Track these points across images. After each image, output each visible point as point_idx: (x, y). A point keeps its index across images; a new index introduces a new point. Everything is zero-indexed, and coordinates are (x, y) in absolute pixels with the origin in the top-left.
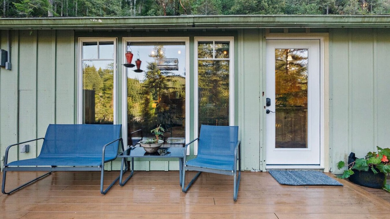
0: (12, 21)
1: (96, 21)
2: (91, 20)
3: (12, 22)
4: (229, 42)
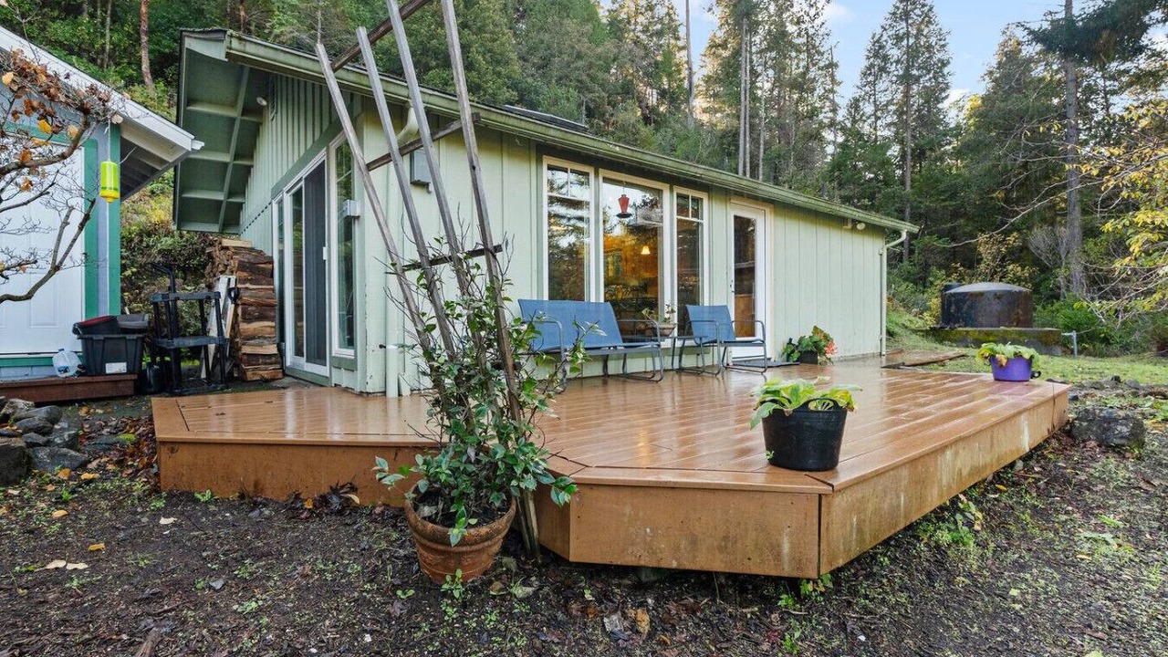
1: (613, 147)
4: (702, 199)
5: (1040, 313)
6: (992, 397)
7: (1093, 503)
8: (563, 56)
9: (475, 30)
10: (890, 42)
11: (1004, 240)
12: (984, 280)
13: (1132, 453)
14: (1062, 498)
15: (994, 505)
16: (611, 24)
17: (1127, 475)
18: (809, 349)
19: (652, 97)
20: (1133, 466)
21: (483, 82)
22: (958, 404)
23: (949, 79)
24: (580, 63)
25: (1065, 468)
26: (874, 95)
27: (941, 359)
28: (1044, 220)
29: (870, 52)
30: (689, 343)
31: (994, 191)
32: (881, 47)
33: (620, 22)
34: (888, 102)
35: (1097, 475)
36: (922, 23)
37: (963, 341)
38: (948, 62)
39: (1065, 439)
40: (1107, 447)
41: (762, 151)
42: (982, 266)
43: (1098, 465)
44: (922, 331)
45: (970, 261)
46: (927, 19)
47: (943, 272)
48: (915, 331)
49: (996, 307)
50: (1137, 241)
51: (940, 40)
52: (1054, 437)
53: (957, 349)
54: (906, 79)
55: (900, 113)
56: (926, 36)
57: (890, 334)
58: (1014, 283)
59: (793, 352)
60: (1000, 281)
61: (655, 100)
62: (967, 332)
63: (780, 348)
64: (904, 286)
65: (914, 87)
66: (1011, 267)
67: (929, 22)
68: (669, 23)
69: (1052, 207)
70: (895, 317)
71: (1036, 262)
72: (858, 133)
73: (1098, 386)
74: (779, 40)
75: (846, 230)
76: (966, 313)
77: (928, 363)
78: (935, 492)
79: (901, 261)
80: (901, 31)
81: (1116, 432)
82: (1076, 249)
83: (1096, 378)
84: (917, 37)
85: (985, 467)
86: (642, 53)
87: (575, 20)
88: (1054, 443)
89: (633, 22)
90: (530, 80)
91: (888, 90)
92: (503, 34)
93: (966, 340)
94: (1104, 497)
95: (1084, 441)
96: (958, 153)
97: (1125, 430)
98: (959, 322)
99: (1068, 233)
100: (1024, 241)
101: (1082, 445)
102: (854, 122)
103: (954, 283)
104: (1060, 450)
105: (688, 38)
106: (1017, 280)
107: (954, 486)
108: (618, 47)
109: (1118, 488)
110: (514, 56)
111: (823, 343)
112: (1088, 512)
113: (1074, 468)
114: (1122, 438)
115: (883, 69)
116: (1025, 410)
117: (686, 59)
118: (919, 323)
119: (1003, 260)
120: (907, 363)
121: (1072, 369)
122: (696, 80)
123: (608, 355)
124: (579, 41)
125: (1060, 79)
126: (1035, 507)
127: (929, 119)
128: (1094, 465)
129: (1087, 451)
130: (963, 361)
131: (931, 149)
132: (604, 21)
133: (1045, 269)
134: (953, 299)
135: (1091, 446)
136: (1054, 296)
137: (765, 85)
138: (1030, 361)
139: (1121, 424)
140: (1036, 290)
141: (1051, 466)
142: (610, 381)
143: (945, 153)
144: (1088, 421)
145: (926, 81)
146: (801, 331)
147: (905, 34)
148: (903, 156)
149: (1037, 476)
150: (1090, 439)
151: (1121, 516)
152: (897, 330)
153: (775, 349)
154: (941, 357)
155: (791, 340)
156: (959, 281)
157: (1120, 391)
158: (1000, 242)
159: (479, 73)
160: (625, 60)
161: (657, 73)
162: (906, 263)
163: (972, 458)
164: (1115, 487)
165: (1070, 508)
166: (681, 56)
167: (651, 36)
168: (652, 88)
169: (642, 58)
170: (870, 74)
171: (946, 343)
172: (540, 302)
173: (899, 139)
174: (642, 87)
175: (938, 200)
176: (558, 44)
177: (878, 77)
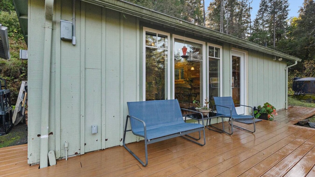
1: (179, 21)
2: (176, 20)
4: (219, 49)
8: (167, 9)
12: (307, 77)
18: (265, 112)
23: (288, 12)
24: (172, 11)
26: (263, 18)
29: (261, 5)
32: (265, 3)
34: (267, 19)
38: (288, 7)
42: (306, 71)
44: (291, 96)
54: (273, 13)
55: (271, 23)
61: (194, 22)
65: (276, 15)
75: (274, 61)
76: (303, 88)
86: (190, 8)
91: (267, 16)
98: (300, 91)
103: (296, 77)
105: (204, 4)
108: (183, 7)
115: (265, 10)
117: (203, 10)
119: (313, 69)
122: (206, 16)
124: (171, 5)
127: (280, 24)
134: (298, 83)
137: (227, 15)
145: (280, 13)
153: (249, 112)
155: (255, 107)
158: (312, 63)
160: (185, 10)
161: (195, 14)
166: (202, 9)
167: (193, 3)
168: (193, 18)
169: (190, 10)
170: (261, 11)
171: (302, 100)
172: (141, 102)
173: (270, 31)
174: (190, 18)
175: (286, 50)
176: (166, 6)
177: (263, 13)
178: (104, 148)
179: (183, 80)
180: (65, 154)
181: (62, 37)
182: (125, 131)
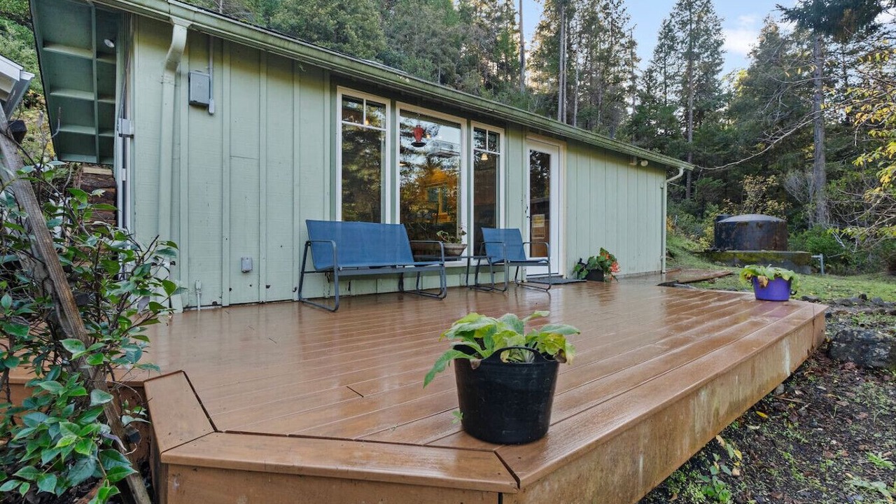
0: (286, 43)
1: (403, 78)
3: (286, 45)
4: (498, 134)
5: (793, 239)
6: (753, 319)
7: (857, 435)
8: (421, 34)
9: (349, 11)
10: (677, 26)
11: (765, 181)
12: (749, 213)
13: (891, 376)
14: (824, 428)
15: (754, 440)
16: (461, 11)
17: (889, 401)
18: (596, 268)
19: (493, 68)
20: (893, 390)
21: (356, 52)
22: (719, 328)
23: (723, 56)
24: (435, 40)
25: (826, 392)
26: (665, 68)
27: (712, 276)
28: (795, 166)
29: (661, 34)
30: (484, 262)
31: (757, 143)
32: (671, 30)
33: (469, 9)
34: (675, 73)
35: (858, 400)
36: (702, 11)
37: (731, 262)
38: (722, 43)
39: (823, 360)
40: (866, 369)
41: (576, 110)
42: (748, 202)
43: (858, 389)
44: (698, 253)
45: (738, 199)
46: (706, 9)
47: (717, 206)
48: (692, 253)
49: (758, 233)
50: (887, 173)
51: (716, 25)
52: (813, 358)
53: (726, 268)
54: (690, 56)
55: (684, 83)
56: (705, 22)
57: (671, 255)
58: (773, 215)
59: (582, 270)
60: (762, 213)
61: (495, 71)
62: (734, 254)
63: (572, 267)
64: (685, 218)
65: (696, 62)
66: (770, 202)
67: (708, 11)
68: (507, 11)
69: (802, 156)
70: (676, 241)
71: (790, 198)
72: (652, 97)
73: (848, 303)
74: (591, 24)
75: (632, 167)
76: (734, 238)
77: (700, 281)
78: (687, 442)
79: (684, 197)
80: (686, 18)
81: (875, 355)
82: (822, 188)
83: (844, 296)
84: (698, 22)
85: (745, 400)
86: (485, 33)
87: (431, 6)
88: (814, 365)
89: (479, 9)
90: (395, 52)
91: (676, 64)
92: (373, 15)
93: (734, 260)
94: (868, 427)
95: (842, 362)
96: (729, 114)
97: (883, 352)
98: (728, 246)
99: (815, 175)
100: (780, 182)
101: (840, 366)
102: (649, 88)
103: (725, 214)
104: (819, 371)
105: (521, 24)
106: (775, 213)
107: (710, 430)
108: (467, 29)
109: (881, 417)
110: (381, 33)
111: (608, 263)
112: (853, 448)
113: (834, 393)
114: (880, 360)
115: (671, 48)
116: (787, 335)
117: (519, 40)
118: (696, 247)
119: (764, 197)
120: (681, 281)
121: (821, 287)
122: (527, 56)
123: (402, 273)
124: (434, 22)
125: (809, 55)
126: (799, 441)
127: (706, 87)
128: (854, 389)
129: (846, 373)
130: (730, 279)
131: (708, 110)
132: (456, 8)
133: (797, 205)
134: (724, 227)
135: (850, 368)
136: (804, 226)
137: (579, 59)
138: (789, 282)
139: (879, 347)
140: (789, 221)
141: (812, 390)
142: (406, 298)
143: (720, 113)
144: (845, 343)
145: (705, 57)
146: (589, 252)
147: (688, 20)
148: (687, 115)
149: (798, 401)
150: (848, 361)
151: (889, 453)
152: (677, 251)
153: (567, 268)
154: (712, 275)
155: (581, 259)
156: (729, 213)
157: (868, 309)
158: (762, 182)
159: (352, 44)
160: (472, 39)
161: (497, 50)
162: (688, 199)
163: (731, 393)
164: (878, 416)
165: (834, 442)
166: (516, 37)
167: (493, 21)
168: (493, 62)
169: (485, 38)
170: (661, 52)
171: (718, 262)
172: (333, 223)
173: (684, 103)
174: (484, 60)
175: (713, 150)
176: (418, 25)
177: (667, 54)
178: (263, 299)
179: (446, 213)
180: (197, 302)
181: (192, 99)
182: (303, 272)
